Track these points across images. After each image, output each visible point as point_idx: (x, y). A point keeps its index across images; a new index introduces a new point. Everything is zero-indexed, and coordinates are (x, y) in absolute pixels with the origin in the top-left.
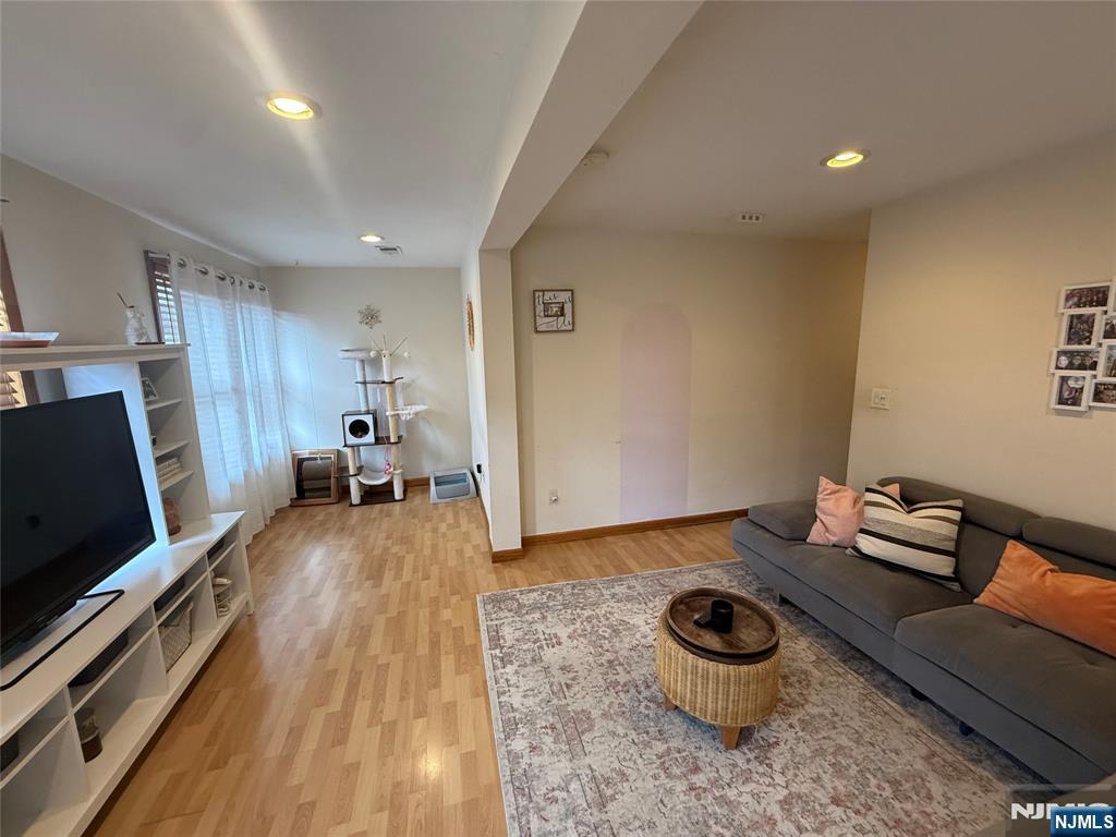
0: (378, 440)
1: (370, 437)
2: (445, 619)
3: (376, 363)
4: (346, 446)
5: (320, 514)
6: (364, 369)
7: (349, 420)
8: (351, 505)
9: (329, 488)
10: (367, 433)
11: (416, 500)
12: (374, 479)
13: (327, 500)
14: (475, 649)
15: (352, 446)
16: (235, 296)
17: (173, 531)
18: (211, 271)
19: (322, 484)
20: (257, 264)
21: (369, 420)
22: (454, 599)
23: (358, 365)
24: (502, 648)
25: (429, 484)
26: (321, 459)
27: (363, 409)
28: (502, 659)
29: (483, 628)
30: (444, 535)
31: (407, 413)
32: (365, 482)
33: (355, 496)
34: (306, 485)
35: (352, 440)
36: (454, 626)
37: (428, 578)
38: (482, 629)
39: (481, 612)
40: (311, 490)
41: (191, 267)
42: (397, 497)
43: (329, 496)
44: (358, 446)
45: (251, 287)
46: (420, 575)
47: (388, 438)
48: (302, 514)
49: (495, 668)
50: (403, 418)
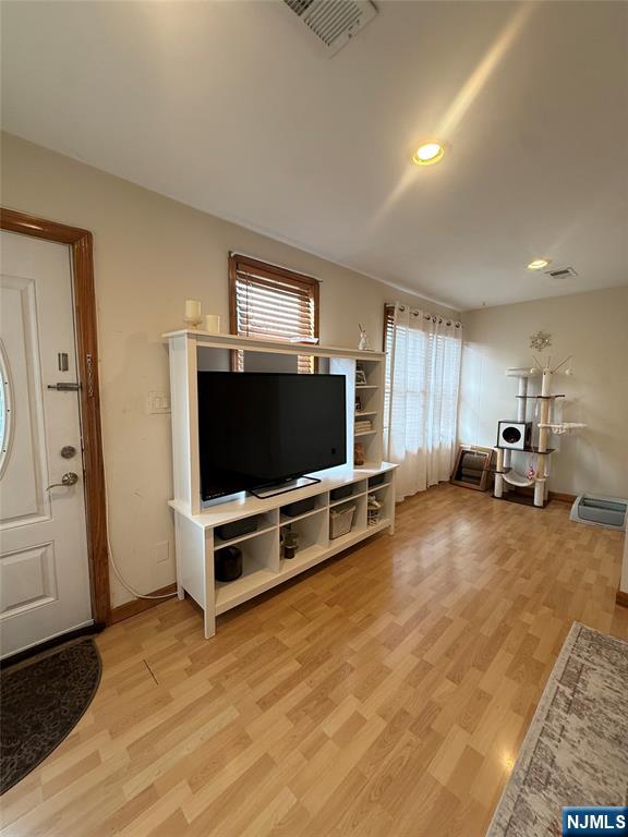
0: (527, 448)
1: (520, 444)
2: (524, 620)
3: (537, 379)
4: (497, 447)
5: (467, 494)
6: (526, 386)
7: (504, 427)
8: (493, 497)
9: (480, 478)
10: (518, 440)
11: (555, 513)
12: (519, 481)
13: (475, 486)
14: (541, 670)
15: (503, 448)
16: (434, 330)
17: (357, 463)
18: (421, 314)
19: (475, 473)
20: (459, 310)
21: (521, 429)
22: (546, 610)
23: (521, 382)
24: (575, 691)
25: (573, 503)
26: (478, 454)
27: (519, 420)
28: (569, 703)
29: (563, 656)
30: (568, 551)
31: (559, 427)
32: (509, 481)
33: (498, 491)
34: (464, 471)
35: (504, 443)
36: (530, 632)
37: (528, 578)
38: (561, 655)
39: (570, 639)
40: (468, 476)
41: (407, 311)
42: (536, 503)
43: (478, 484)
44: (510, 449)
45: (448, 325)
46: (522, 571)
47: (537, 448)
48: (456, 490)
49: (554, 702)
50: (555, 432)
